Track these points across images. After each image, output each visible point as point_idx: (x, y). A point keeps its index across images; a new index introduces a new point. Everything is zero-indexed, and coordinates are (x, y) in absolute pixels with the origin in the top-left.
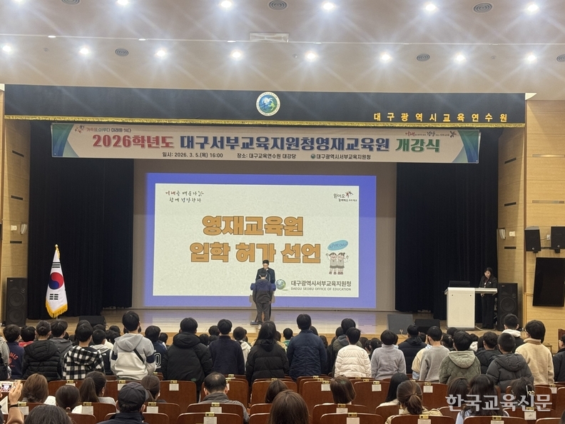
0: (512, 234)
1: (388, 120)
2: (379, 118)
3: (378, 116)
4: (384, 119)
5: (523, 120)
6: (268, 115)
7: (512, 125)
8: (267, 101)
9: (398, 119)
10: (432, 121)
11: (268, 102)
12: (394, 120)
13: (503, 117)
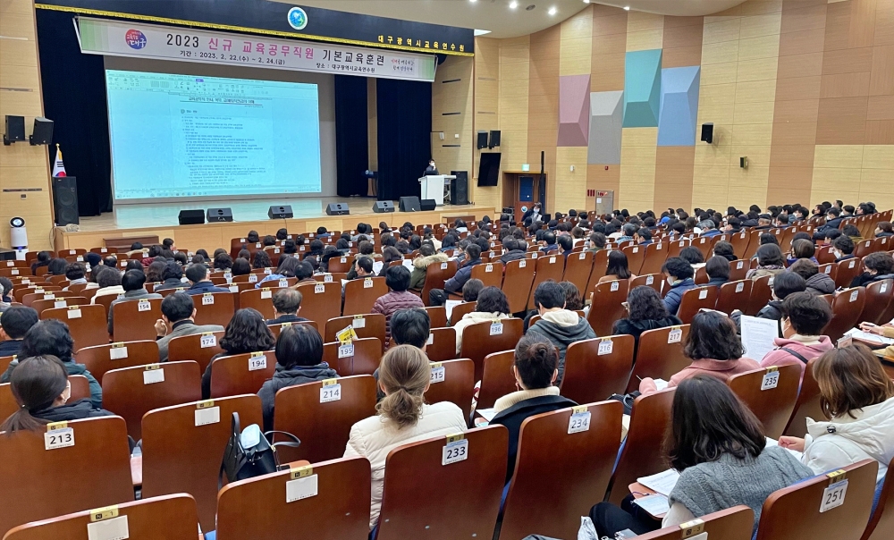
0: (457, 136)
1: (388, 42)
2: (382, 40)
3: (381, 38)
4: (386, 41)
5: (473, 52)
6: (298, 28)
7: (467, 54)
8: (296, 15)
9: (395, 42)
10: (418, 46)
11: (297, 18)
12: (392, 43)
13: (462, 47)
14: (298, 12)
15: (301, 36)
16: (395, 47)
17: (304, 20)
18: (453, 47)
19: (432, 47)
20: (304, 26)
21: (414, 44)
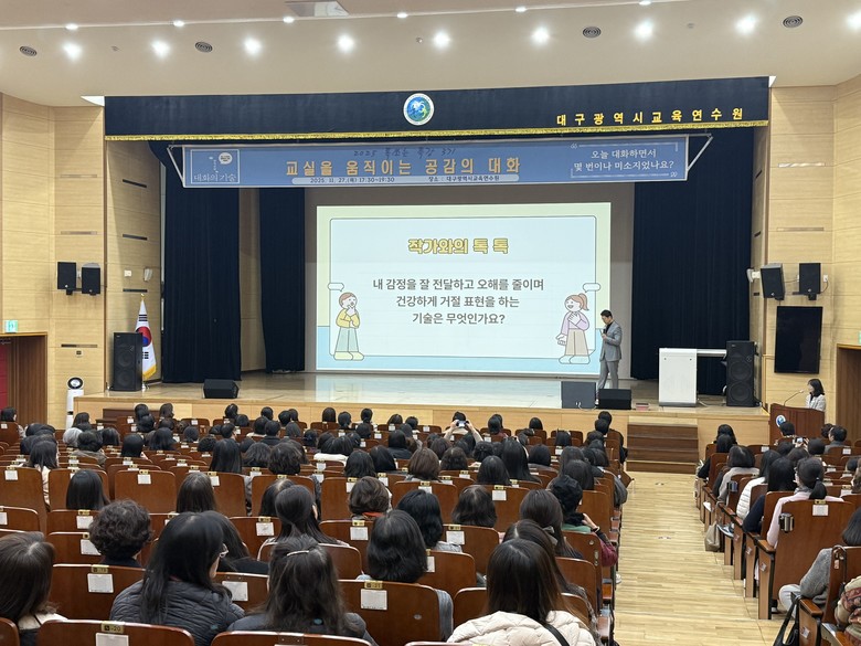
0: (756, 275)
1: (576, 124)
2: (563, 122)
4: (571, 123)
6: (419, 123)
7: (750, 124)
8: (417, 105)
9: (589, 122)
10: (637, 123)
12: (584, 124)
13: (737, 113)
14: (419, 99)
15: (423, 134)
16: (589, 130)
17: (428, 110)
18: (716, 114)
19: (667, 119)
20: (428, 119)
21: (628, 121)
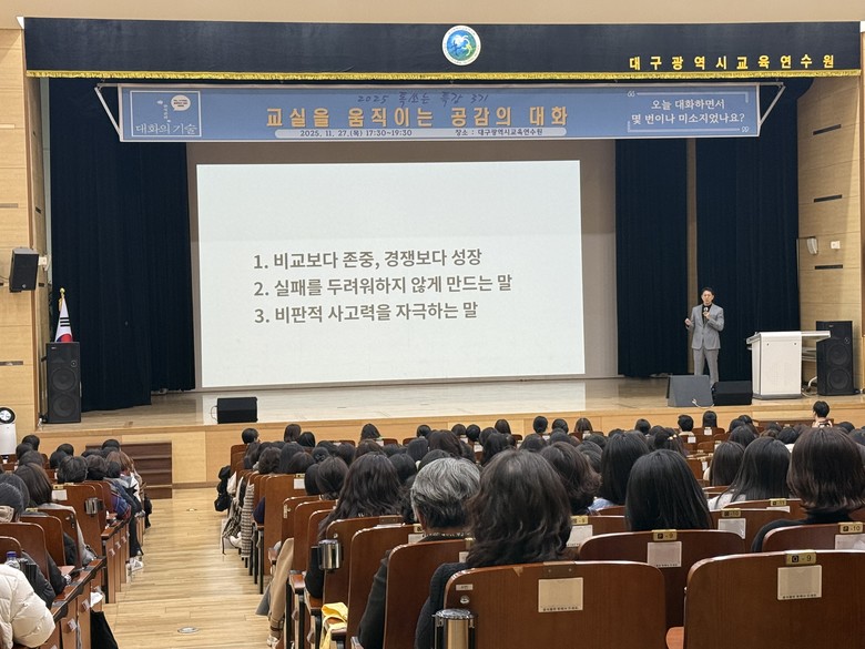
0: (835, 245)
1: (652, 69)
2: (637, 66)
3: (636, 63)
4: (646, 67)
5: (858, 64)
6: (462, 63)
7: (841, 73)
8: (459, 40)
9: (667, 66)
10: (721, 69)
12: (661, 69)
13: (828, 60)
14: (462, 33)
15: (469, 76)
16: (667, 76)
17: (474, 46)
18: (806, 60)
19: (753, 65)
20: (474, 57)
21: (710, 66)
